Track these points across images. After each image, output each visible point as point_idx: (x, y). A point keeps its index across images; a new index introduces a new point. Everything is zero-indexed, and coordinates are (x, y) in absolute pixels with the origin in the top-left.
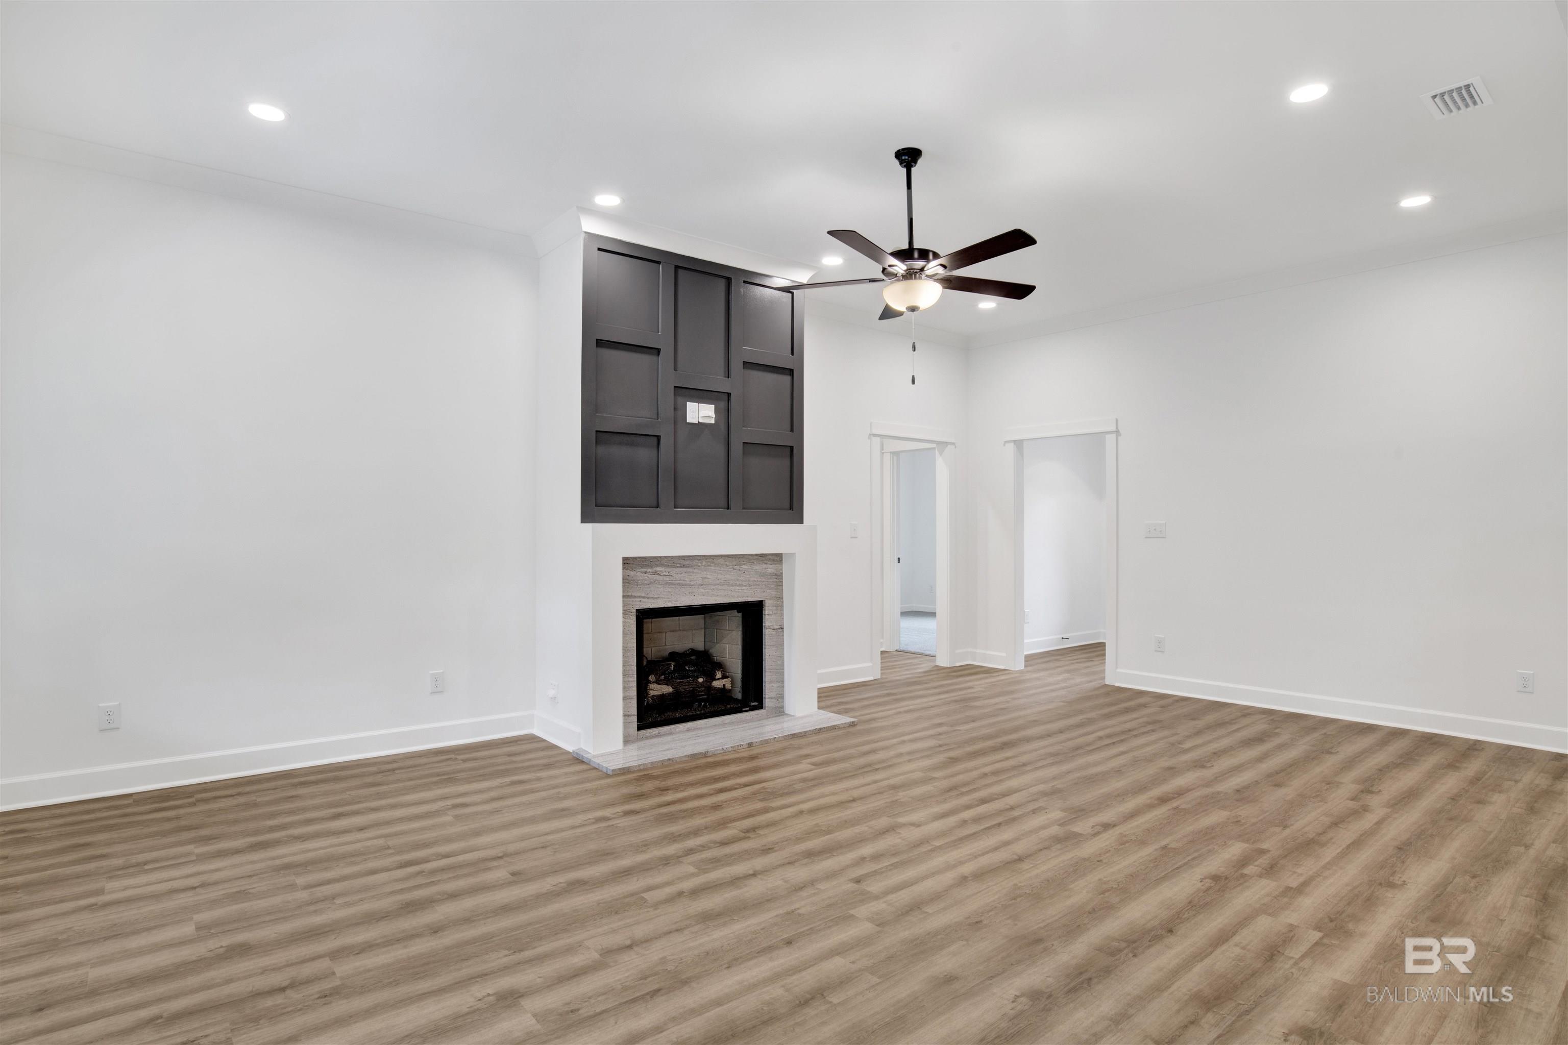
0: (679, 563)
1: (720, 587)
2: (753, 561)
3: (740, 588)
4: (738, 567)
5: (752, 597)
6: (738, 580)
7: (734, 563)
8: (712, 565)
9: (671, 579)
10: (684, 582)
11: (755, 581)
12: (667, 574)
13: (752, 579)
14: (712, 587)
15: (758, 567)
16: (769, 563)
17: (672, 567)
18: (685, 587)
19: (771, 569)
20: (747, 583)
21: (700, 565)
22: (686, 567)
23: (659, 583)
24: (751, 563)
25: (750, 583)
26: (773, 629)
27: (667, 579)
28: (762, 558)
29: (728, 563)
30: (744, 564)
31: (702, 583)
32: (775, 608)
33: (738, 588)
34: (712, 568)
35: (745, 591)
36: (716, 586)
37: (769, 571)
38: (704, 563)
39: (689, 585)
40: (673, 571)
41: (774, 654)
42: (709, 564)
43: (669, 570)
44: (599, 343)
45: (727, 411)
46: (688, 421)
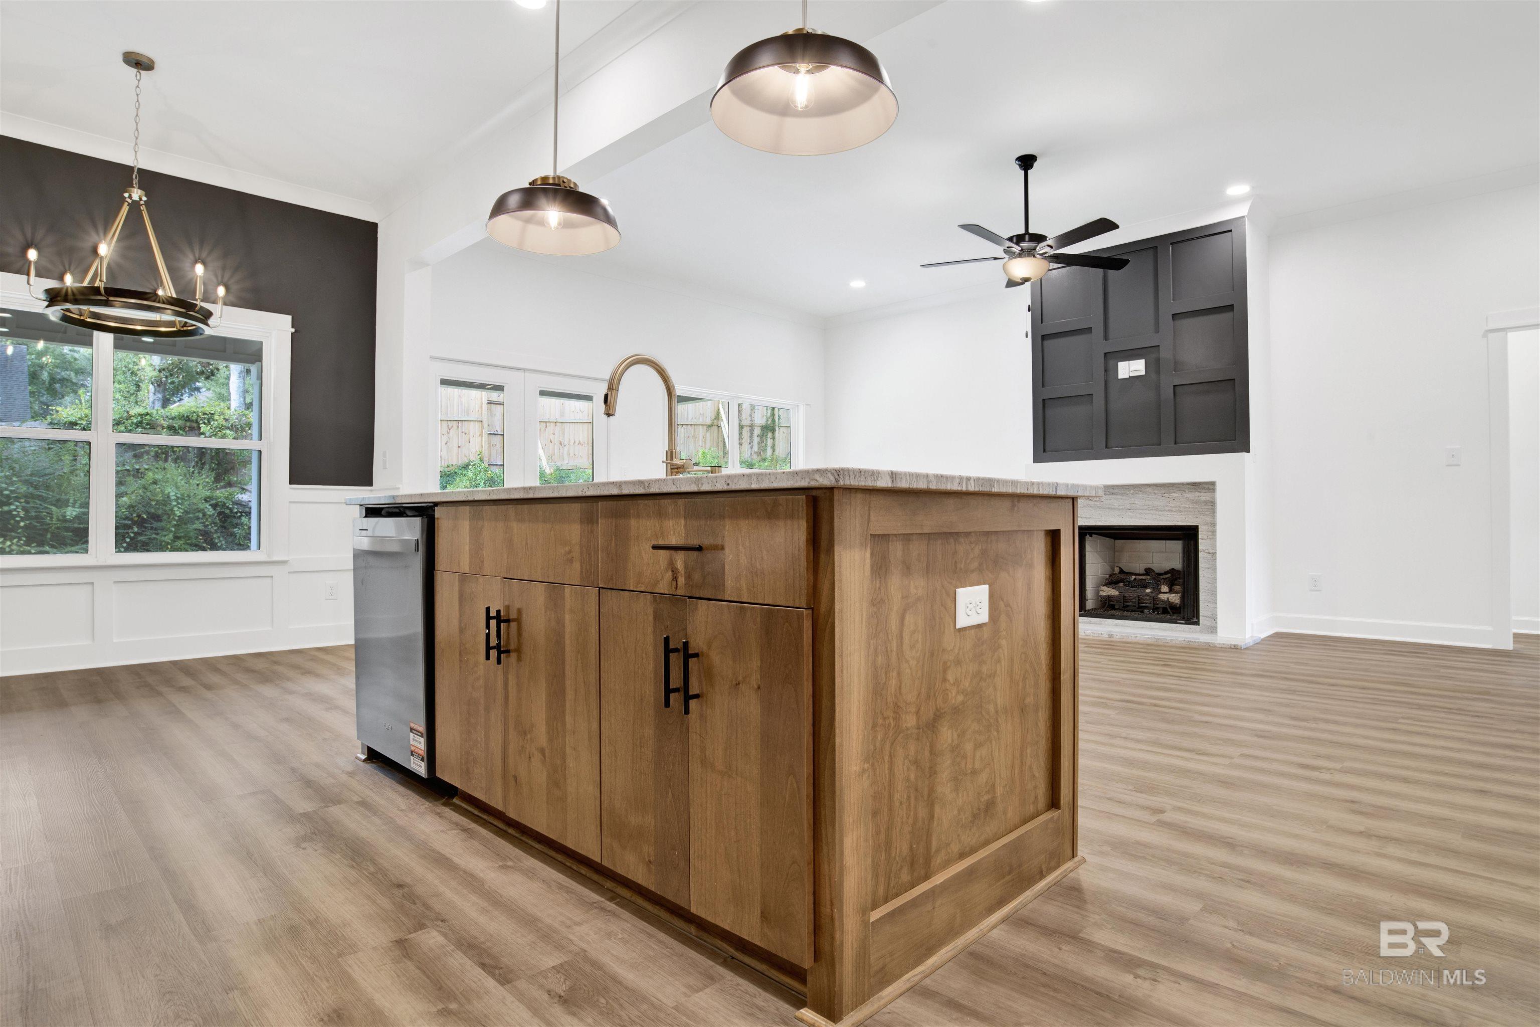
1: (1148, 512)
4: (1168, 495)
5: (1183, 522)
6: (1167, 506)
7: (1163, 492)
8: (1140, 493)
9: (1101, 504)
10: (1113, 507)
11: (1189, 508)
12: (1098, 500)
13: (1184, 506)
14: (1140, 511)
15: (1191, 495)
16: (1204, 491)
18: (1114, 510)
19: (1205, 496)
20: (1177, 509)
21: (1128, 493)
22: (1116, 495)
24: (1182, 492)
25: (1181, 509)
26: (1209, 553)
27: (1098, 504)
28: (1195, 486)
29: (1156, 492)
30: (1174, 492)
31: (1129, 507)
32: (1210, 533)
33: (1168, 513)
34: (1140, 495)
35: (1175, 516)
36: (1145, 511)
37: (1203, 498)
38: (1132, 491)
39: (1118, 509)
41: (1210, 576)
42: (1137, 492)
44: (1044, 337)
45: (1158, 360)
46: (1119, 378)
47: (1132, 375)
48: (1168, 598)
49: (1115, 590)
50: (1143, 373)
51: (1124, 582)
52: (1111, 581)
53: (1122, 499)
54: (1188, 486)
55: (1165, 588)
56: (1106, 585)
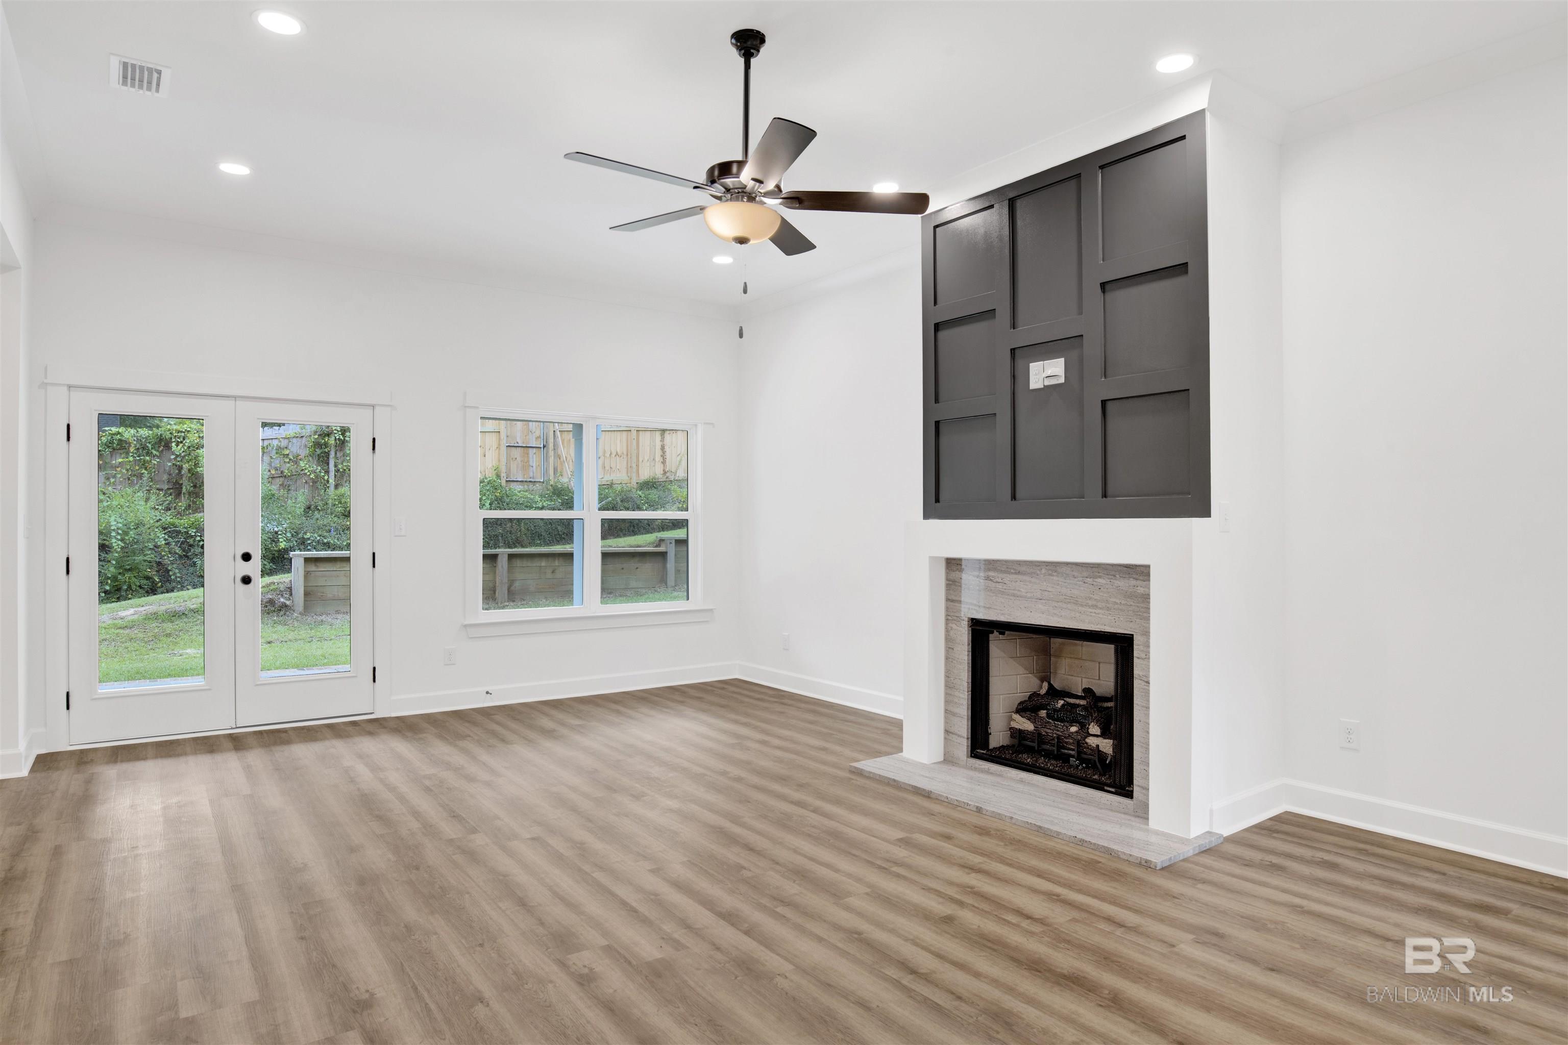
0: (1014, 569)
1: (1065, 606)
2: (1113, 573)
3: (1094, 611)
4: (1091, 580)
5: (1112, 627)
6: (1090, 598)
7: (1085, 574)
8: (1054, 574)
9: (1004, 588)
10: (1019, 593)
11: (1117, 604)
12: (1000, 580)
13: (1114, 600)
14: (1054, 604)
16: (1141, 578)
17: (1005, 572)
18: (1020, 599)
19: (1142, 587)
20: (1104, 604)
21: (1038, 572)
22: (1026, 574)
23: (991, 590)
24: (1110, 577)
25: (1108, 605)
26: (1145, 681)
27: (1000, 586)
28: (1130, 569)
29: (1076, 574)
30: (1100, 577)
31: (1039, 596)
32: (1146, 649)
33: (1090, 610)
34: (1055, 578)
35: (1101, 616)
36: (1060, 604)
38: (1043, 571)
39: (1026, 597)
40: (1008, 578)
42: (1050, 572)
43: (1001, 575)
44: (937, 327)
45: (1081, 360)
46: (1031, 388)
47: (1047, 383)
48: (1098, 746)
49: (1029, 722)
50: (1062, 380)
51: (1046, 709)
52: (1027, 708)
53: (1030, 582)
54: (1119, 568)
55: (1094, 729)
56: (1018, 711)
